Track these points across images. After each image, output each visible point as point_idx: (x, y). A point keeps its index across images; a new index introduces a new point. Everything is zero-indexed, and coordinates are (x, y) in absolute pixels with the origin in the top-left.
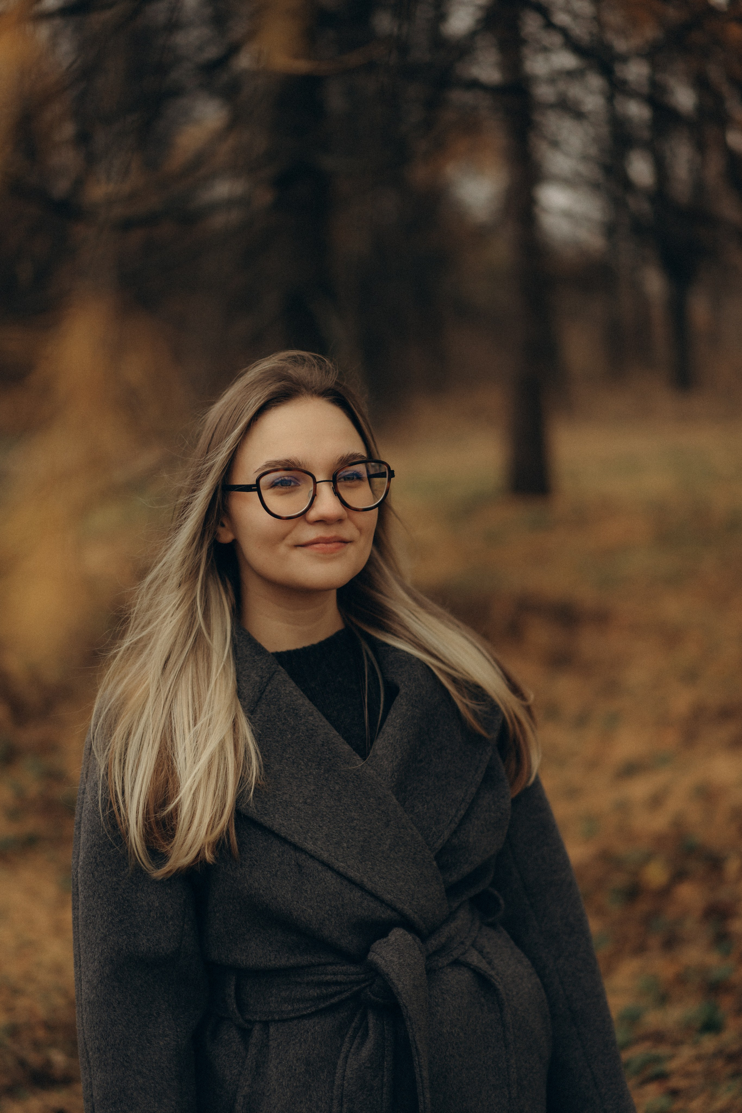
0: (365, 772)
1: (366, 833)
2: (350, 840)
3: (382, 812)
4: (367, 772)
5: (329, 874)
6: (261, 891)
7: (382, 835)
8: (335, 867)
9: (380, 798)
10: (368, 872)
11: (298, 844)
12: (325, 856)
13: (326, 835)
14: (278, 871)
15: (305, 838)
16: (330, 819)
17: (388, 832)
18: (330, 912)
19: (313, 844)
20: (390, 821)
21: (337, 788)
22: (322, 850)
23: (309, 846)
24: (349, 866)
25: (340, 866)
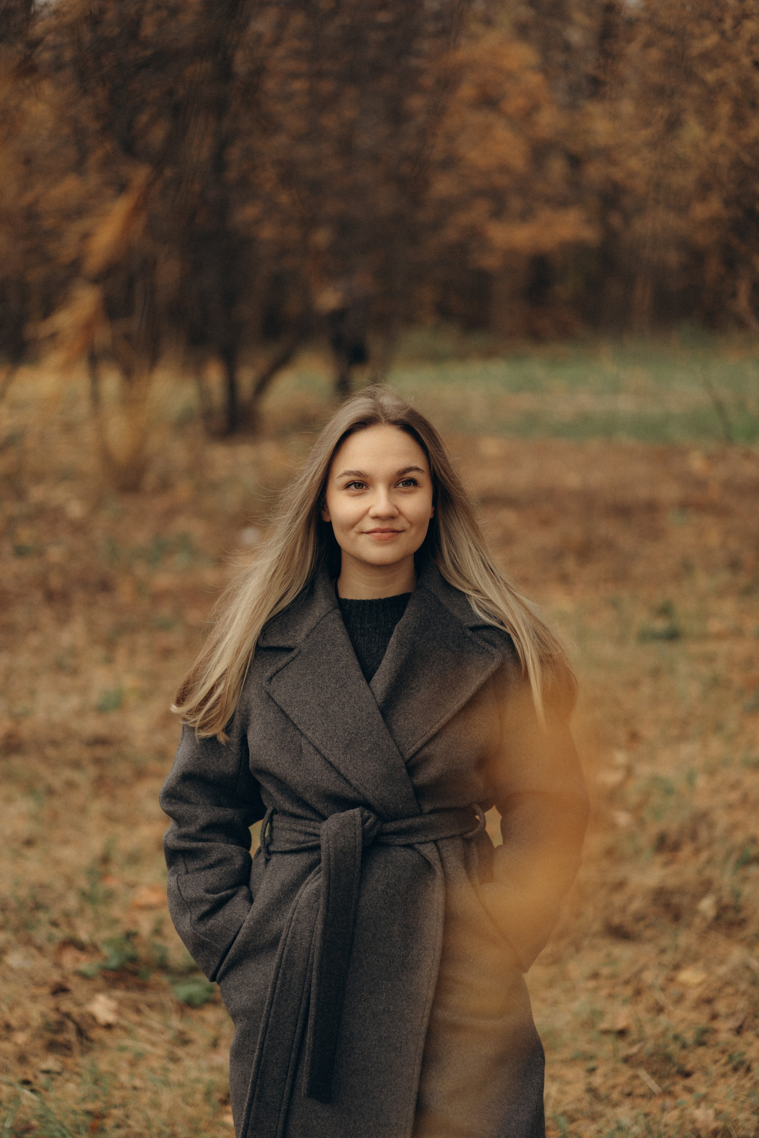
0: (365, 693)
1: (353, 735)
2: (340, 738)
3: (369, 723)
4: (366, 693)
5: (318, 756)
6: (271, 758)
7: (365, 739)
8: (322, 752)
9: (369, 713)
10: (346, 761)
11: (303, 731)
12: (317, 743)
13: (325, 729)
14: (285, 746)
15: (309, 728)
16: (332, 719)
17: (371, 739)
18: (311, 782)
19: (312, 733)
20: (373, 731)
21: (344, 700)
22: (318, 739)
23: (309, 734)
24: (332, 754)
25: (326, 752)
